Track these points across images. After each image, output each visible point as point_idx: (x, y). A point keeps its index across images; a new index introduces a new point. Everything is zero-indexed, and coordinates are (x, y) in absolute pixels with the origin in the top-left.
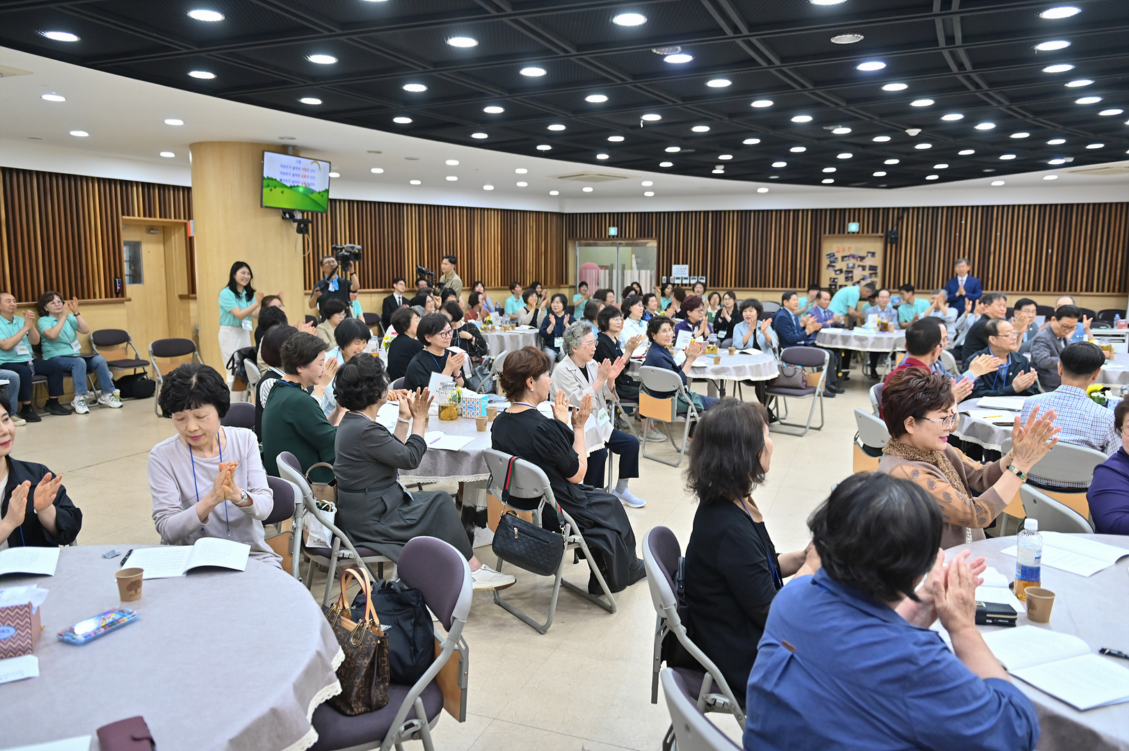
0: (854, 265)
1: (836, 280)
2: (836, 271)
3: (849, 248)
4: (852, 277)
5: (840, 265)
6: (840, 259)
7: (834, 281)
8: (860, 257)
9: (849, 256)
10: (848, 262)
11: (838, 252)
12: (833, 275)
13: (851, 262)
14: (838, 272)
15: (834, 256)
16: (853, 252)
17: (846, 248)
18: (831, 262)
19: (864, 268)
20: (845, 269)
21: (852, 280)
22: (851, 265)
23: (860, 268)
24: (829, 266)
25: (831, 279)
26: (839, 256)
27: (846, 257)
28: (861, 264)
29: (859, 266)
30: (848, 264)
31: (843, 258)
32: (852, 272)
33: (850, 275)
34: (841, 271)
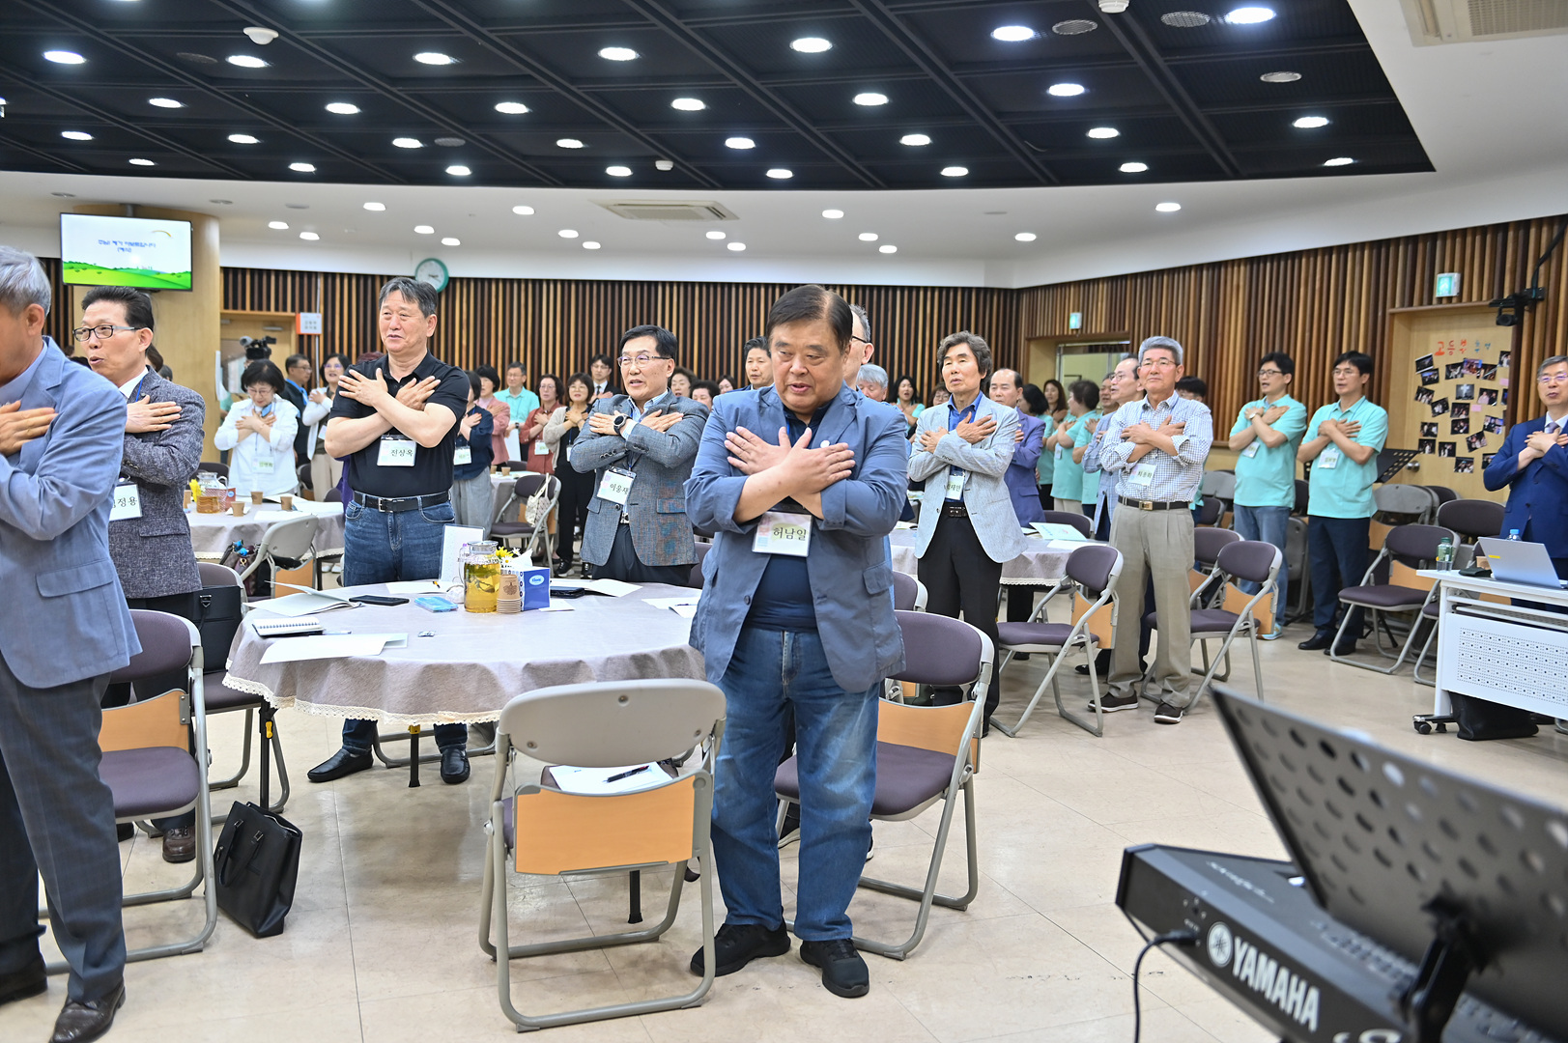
0: (1472, 387)
1: (1434, 429)
2: (1434, 405)
3: (1464, 342)
4: (1466, 421)
5: (1444, 390)
6: (1442, 373)
7: (1429, 433)
8: (1485, 367)
9: (1461, 365)
10: (1459, 381)
11: (1440, 353)
12: (1429, 419)
13: (1469, 379)
14: (1438, 409)
15: (1431, 364)
16: (1470, 355)
17: (1457, 345)
18: (1425, 383)
19: (1492, 396)
20: (1452, 400)
21: (1466, 431)
22: (1465, 389)
23: (1485, 398)
24: (1420, 391)
25: (1424, 424)
26: (1440, 363)
27: (1455, 366)
28: (1488, 385)
29: (1482, 391)
30: (1458, 386)
31: (1450, 368)
32: (1466, 407)
33: (1463, 417)
34: (1444, 402)
